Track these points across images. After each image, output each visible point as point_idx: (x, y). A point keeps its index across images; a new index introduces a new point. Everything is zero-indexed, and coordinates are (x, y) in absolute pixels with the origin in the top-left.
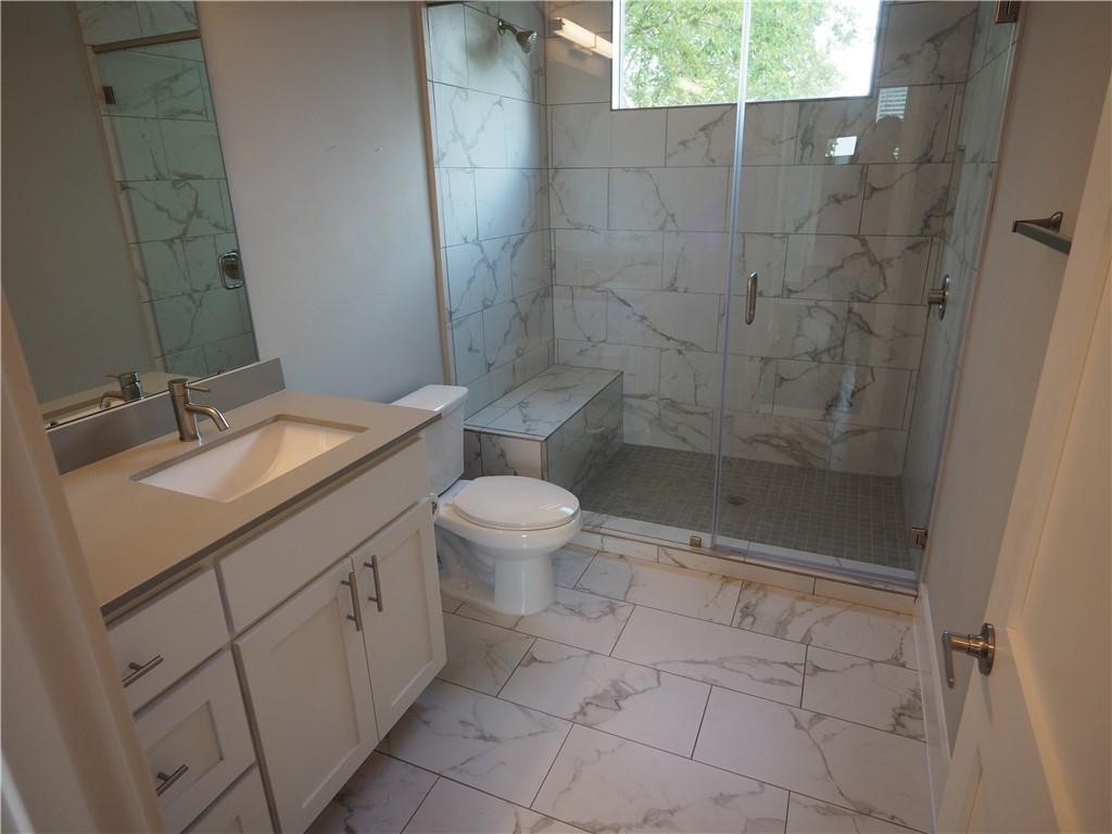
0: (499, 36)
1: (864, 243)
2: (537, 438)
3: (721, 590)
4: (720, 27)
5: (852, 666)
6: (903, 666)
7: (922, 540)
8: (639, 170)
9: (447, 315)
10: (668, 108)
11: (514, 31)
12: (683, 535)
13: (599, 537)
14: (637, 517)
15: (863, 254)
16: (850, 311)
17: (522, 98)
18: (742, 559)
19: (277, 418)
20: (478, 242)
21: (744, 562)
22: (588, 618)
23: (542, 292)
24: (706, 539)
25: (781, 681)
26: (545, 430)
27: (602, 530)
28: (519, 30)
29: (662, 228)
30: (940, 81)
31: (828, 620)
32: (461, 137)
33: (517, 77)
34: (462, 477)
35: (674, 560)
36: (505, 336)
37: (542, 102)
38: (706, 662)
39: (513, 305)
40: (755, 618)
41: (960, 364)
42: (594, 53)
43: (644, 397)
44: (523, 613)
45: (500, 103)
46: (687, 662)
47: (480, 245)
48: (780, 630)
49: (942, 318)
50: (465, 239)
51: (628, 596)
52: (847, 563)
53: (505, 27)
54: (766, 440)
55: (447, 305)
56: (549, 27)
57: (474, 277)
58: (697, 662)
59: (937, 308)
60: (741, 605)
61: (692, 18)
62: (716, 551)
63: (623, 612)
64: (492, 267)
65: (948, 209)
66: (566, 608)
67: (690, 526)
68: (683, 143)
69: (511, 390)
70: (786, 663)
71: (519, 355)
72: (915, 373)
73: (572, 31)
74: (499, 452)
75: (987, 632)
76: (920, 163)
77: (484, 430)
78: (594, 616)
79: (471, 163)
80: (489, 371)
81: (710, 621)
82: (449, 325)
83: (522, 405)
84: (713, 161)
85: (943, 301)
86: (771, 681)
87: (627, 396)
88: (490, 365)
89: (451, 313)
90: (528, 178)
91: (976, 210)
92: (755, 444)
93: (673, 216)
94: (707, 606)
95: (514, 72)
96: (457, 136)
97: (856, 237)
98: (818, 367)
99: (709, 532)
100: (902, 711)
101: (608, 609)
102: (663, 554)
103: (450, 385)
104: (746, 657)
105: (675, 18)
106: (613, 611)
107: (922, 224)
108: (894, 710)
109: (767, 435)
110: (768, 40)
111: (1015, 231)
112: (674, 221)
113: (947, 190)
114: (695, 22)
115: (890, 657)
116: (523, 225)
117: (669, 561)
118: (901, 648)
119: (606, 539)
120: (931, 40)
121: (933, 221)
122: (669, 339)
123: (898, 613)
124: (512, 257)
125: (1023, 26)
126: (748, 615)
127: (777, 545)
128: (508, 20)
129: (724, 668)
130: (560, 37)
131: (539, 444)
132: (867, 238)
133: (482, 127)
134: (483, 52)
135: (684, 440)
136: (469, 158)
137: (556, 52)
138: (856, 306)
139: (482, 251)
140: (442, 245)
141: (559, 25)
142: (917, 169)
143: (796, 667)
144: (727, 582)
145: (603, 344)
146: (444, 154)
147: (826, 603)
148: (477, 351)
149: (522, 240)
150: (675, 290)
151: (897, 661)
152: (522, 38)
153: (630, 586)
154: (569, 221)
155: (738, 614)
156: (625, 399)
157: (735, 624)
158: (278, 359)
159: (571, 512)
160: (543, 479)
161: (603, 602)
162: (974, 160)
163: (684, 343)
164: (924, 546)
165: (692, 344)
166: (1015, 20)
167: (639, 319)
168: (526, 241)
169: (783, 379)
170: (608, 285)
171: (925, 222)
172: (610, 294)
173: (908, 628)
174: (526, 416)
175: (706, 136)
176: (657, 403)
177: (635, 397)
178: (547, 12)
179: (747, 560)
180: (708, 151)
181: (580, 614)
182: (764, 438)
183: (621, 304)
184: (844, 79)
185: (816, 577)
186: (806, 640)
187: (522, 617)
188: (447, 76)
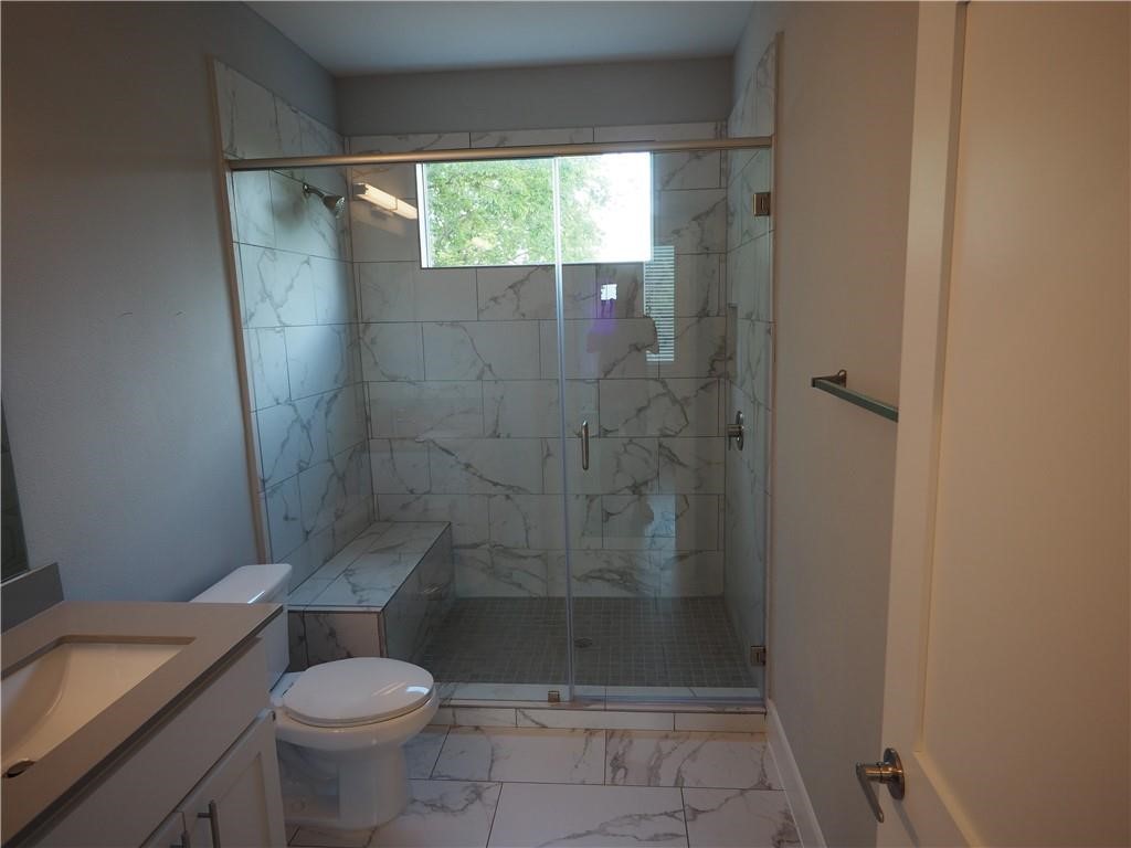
0: (305, 200)
1: (665, 385)
2: (373, 609)
3: (586, 745)
4: (499, 190)
5: (727, 800)
6: (770, 788)
7: (761, 657)
8: (454, 324)
9: (260, 483)
10: (476, 268)
11: (321, 195)
12: (539, 691)
13: (450, 711)
14: (486, 679)
15: (664, 394)
16: (660, 445)
17: (329, 256)
18: (603, 707)
19: (60, 642)
20: (290, 402)
21: (605, 710)
22: (453, 811)
23: (359, 447)
24: (563, 691)
25: (666, 835)
26: (379, 599)
27: (453, 703)
28: (326, 195)
29: (479, 378)
30: (705, 251)
31: (693, 755)
32: (270, 296)
33: (324, 236)
34: (288, 670)
35: (533, 721)
36: (323, 498)
37: (349, 259)
38: (589, 833)
39: (329, 464)
40: (626, 769)
41: (769, 491)
42: (395, 214)
43: (475, 546)
44: (375, 823)
45: (308, 262)
46: (569, 838)
47: (294, 406)
48: (652, 778)
49: (741, 448)
50: (277, 400)
51: (492, 774)
52: (700, 692)
53: (309, 191)
54: (599, 575)
55: (259, 472)
56: (354, 192)
57: (288, 438)
58: (580, 836)
59: (735, 440)
60: (610, 758)
61: (474, 182)
62: (577, 703)
63: (490, 794)
64: (306, 427)
65: (728, 355)
66: (426, 805)
67: (543, 680)
68: (495, 299)
69: (332, 556)
70: (666, 814)
71: (338, 517)
72: (722, 497)
73: (374, 195)
74: (328, 631)
75: (891, 757)
76: (701, 317)
77: (308, 609)
78: (460, 807)
79: (280, 322)
80: (307, 539)
81: (583, 783)
82: (262, 494)
83: (348, 573)
84: (524, 315)
85: (740, 434)
86: (655, 838)
87: (457, 547)
88: (308, 533)
89: (264, 481)
90: (339, 333)
91: (759, 361)
92: (590, 580)
93: (490, 366)
94: (576, 767)
95: (320, 232)
96: (266, 295)
97: (656, 380)
98: (639, 500)
99: (566, 684)
100: (780, 838)
101: (474, 796)
102: (522, 717)
103: (265, 563)
104: (626, 817)
105: (458, 181)
106: (479, 796)
107: (709, 368)
108: (773, 839)
109: (600, 570)
110: (542, 203)
111: (814, 386)
112: (491, 370)
113: (724, 339)
114: (477, 185)
115: (756, 782)
116: (336, 381)
117: (529, 723)
118: (763, 770)
119: (458, 711)
120: (694, 219)
121: (718, 365)
122: (496, 484)
123: (752, 733)
124: (327, 414)
125: (775, 219)
126: (619, 768)
127: (630, 685)
128: (314, 184)
129: (608, 834)
130: (364, 200)
131: (375, 616)
132: (667, 380)
133: (291, 287)
134: (289, 213)
135: (520, 586)
136: (279, 317)
137: (360, 213)
138: (665, 442)
139: (296, 411)
140: (253, 408)
141: (363, 189)
142: (699, 321)
143: (676, 815)
144: (591, 734)
145: (427, 496)
146: (252, 315)
147: (688, 738)
148: (293, 519)
149: (336, 396)
150: (498, 437)
151: (764, 785)
152: (329, 202)
153: (492, 761)
154: (383, 374)
155: (609, 769)
156: (456, 551)
157: (608, 781)
158: (56, 564)
159: (425, 691)
160: (382, 656)
161: (467, 787)
162: (749, 317)
163: (511, 487)
164: (764, 663)
165: (519, 488)
166: (769, 214)
167: (463, 467)
168: (340, 396)
169: (609, 514)
170: (431, 435)
171: (712, 365)
172: (431, 445)
173: (765, 747)
174: (354, 585)
175: (515, 293)
176: (489, 550)
177: (465, 547)
178: (349, 178)
179: (608, 707)
180: (518, 307)
181: (443, 808)
182: (598, 574)
183: (445, 454)
184: (603, 234)
185: (674, 712)
186: (679, 783)
187: (375, 830)
188: (254, 237)
